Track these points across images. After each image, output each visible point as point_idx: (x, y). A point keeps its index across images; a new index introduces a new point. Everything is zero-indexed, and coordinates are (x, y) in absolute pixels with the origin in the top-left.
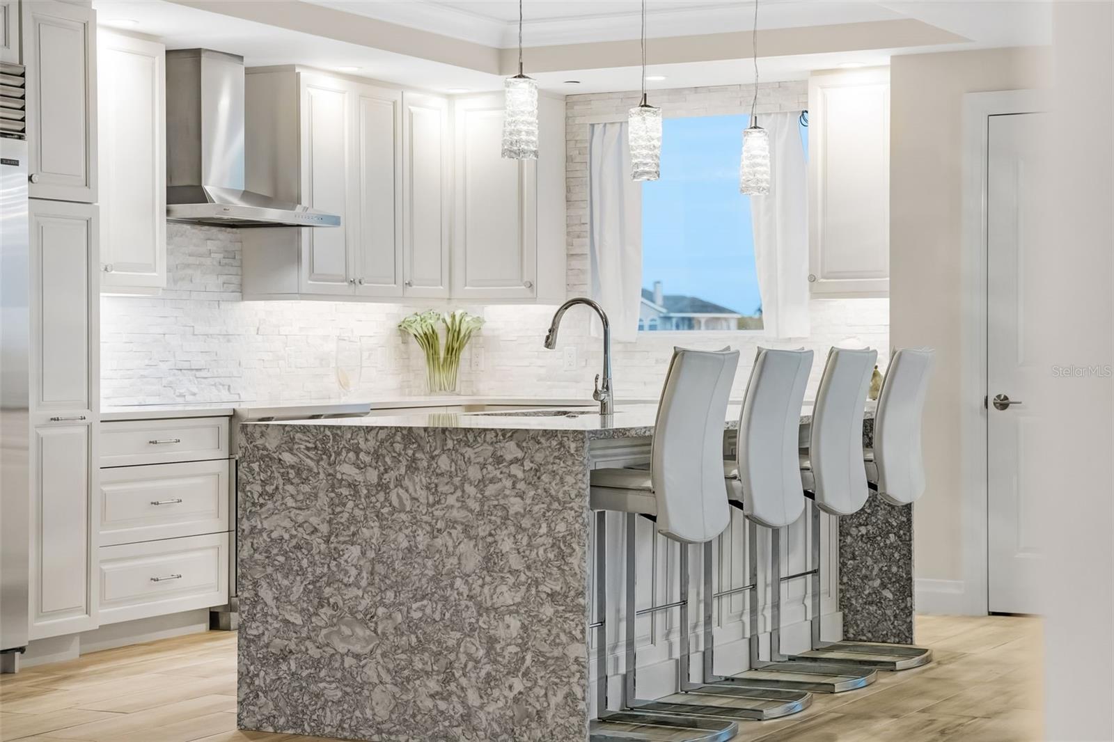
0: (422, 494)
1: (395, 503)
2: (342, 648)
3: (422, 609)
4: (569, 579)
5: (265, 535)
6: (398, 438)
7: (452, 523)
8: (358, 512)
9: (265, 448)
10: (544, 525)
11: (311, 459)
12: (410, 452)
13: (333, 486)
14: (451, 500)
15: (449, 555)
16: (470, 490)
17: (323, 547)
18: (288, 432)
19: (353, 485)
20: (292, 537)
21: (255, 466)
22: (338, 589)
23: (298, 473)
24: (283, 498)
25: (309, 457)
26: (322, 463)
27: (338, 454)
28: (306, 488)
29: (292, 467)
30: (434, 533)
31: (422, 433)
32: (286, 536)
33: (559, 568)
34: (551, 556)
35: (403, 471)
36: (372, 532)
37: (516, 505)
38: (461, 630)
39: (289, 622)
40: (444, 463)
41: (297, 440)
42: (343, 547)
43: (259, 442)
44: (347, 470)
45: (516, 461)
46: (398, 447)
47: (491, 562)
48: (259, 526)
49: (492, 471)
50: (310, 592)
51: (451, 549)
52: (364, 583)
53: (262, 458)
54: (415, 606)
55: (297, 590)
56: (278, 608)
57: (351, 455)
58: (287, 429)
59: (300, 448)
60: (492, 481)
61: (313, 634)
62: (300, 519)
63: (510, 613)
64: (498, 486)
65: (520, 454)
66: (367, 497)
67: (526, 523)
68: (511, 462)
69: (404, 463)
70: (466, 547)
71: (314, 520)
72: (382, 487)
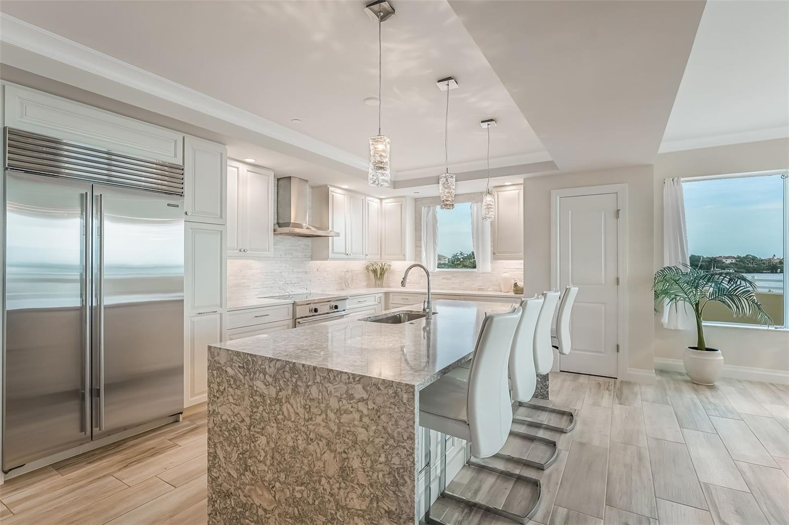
0: (301, 411)
1: (286, 414)
2: (257, 502)
3: (301, 492)
4: (402, 504)
5: (219, 416)
6: (287, 369)
7: (320, 437)
8: (265, 414)
9: (219, 363)
10: (383, 455)
11: (241, 374)
12: (294, 380)
13: (252, 394)
14: (319, 419)
15: (319, 459)
16: (332, 415)
17: (247, 432)
18: (230, 355)
19: (262, 396)
20: (232, 421)
21: (215, 372)
22: (255, 462)
23: (235, 381)
24: (228, 396)
25: (240, 372)
26: (246, 377)
27: (255, 373)
28: (238, 392)
29: (232, 377)
30: (309, 441)
31: (301, 367)
32: (229, 421)
33: (394, 492)
34: (388, 481)
35: (290, 392)
36: (272, 429)
37: (362, 435)
38: (325, 516)
39: (231, 475)
40: (314, 391)
41: (234, 361)
42: (257, 435)
43: (216, 358)
44: (259, 385)
45: (362, 400)
46: (287, 375)
47: (345, 472)
48: (217, 411)
49: (345, 403)
50: (241, 459)
51: (319, 455)
52: (268, 463)
53: (218, 369)
54: (298, 488)
55: (234, 456)
56: (225, 464)
57: (261, 375)
58: (230, 352)
59: (235, 366)
60: (346, 412)
61: (242, 487)
62: (236, 411)
63: (359, 516)
64: (350, 416)
65: (365, 396)
66: (270, 405)
67: (370, 450)
68: (359, 401)
69: (291, 387)
70: (328, 456)
71: (243, 414)
72: (278, 400)
